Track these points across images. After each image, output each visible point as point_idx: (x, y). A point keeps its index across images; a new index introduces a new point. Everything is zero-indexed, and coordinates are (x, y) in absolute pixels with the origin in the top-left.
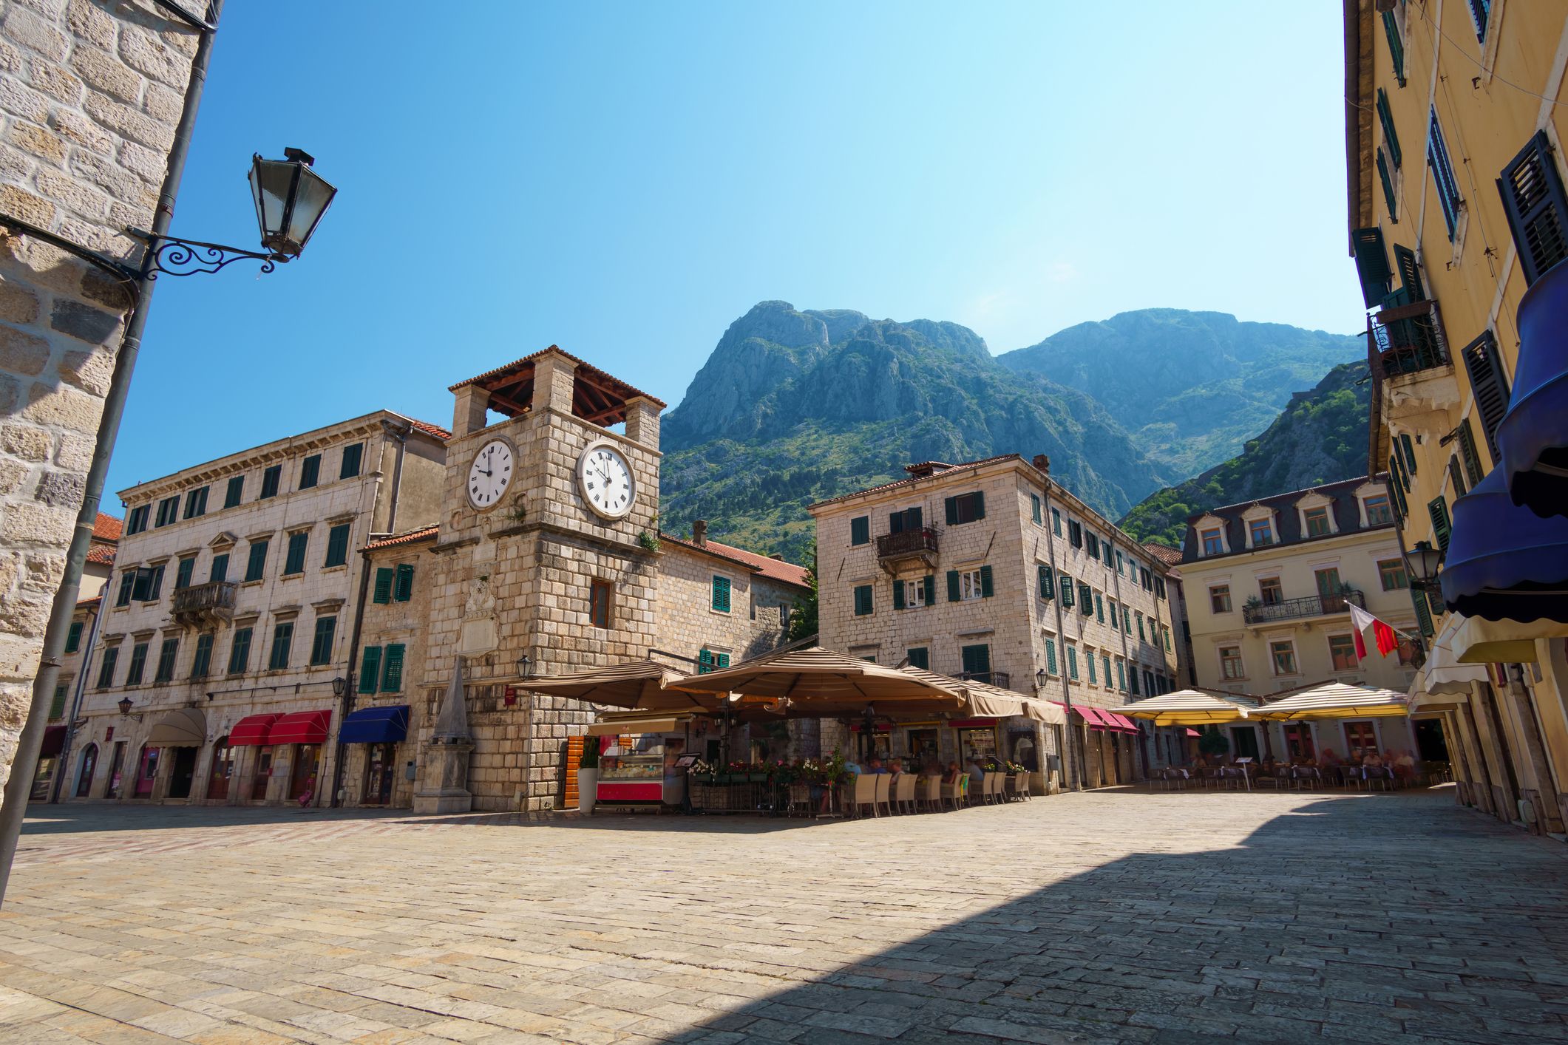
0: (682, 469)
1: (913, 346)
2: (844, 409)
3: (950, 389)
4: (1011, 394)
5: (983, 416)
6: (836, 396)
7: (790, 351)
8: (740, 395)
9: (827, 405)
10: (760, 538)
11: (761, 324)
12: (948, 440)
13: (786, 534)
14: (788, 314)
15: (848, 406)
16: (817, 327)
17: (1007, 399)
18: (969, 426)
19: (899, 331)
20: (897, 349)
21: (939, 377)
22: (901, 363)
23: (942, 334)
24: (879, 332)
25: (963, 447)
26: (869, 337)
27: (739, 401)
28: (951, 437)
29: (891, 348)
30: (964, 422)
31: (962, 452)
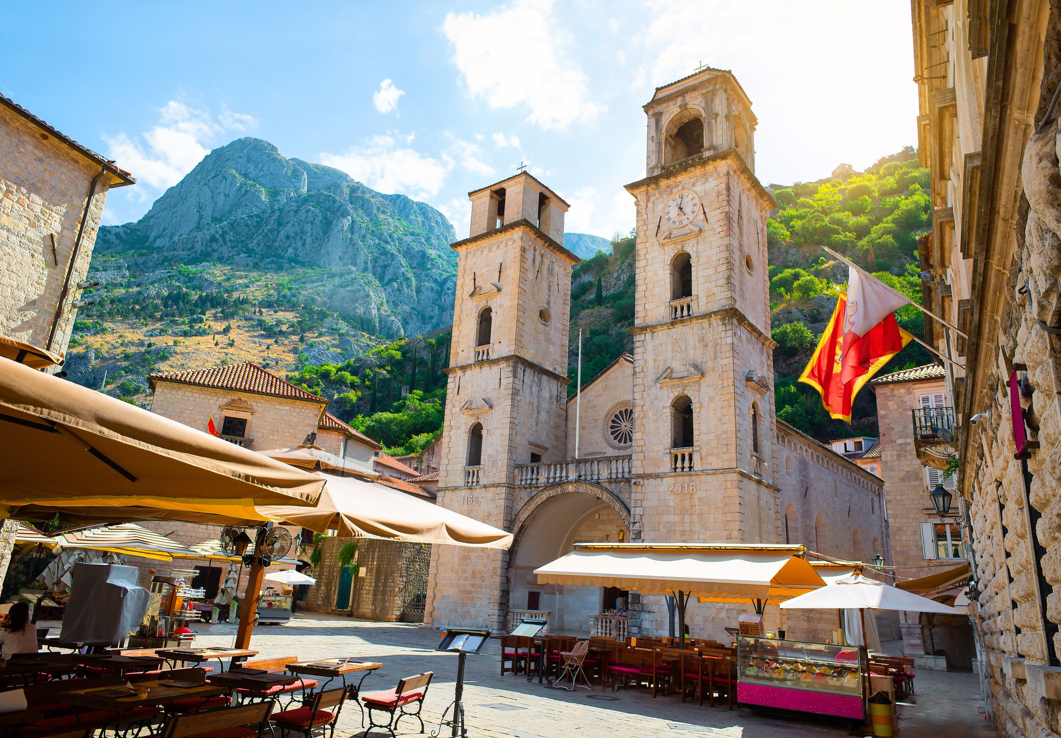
0: (97, 270)
1: (375, 211)
2: (290, 250)
3: (392, 254)
4: (447, 272)
5: (414, 282)
6: (288, 237)
7: (263, 189)
8: (201, 218)
9: (277, 244)
10: (122, 345)
11: (240, 157)
12: (368, 296)
13: (150, 345)
14: (269, 155)
15: (296, 249)
16: (296, 175)
17: (441, 275)
18: (399, 290)
19: (367, 196)
20: (356, 209)
21: (387, 242)
22: (353, 221)
23: (415, 212)
24: (346, 191)
25: (382, 305)
26: (334, 193)
27: (199, 223)
28: (371, 294)
29: (349, 207)
30: (396, 285)
31: (379, 309)
